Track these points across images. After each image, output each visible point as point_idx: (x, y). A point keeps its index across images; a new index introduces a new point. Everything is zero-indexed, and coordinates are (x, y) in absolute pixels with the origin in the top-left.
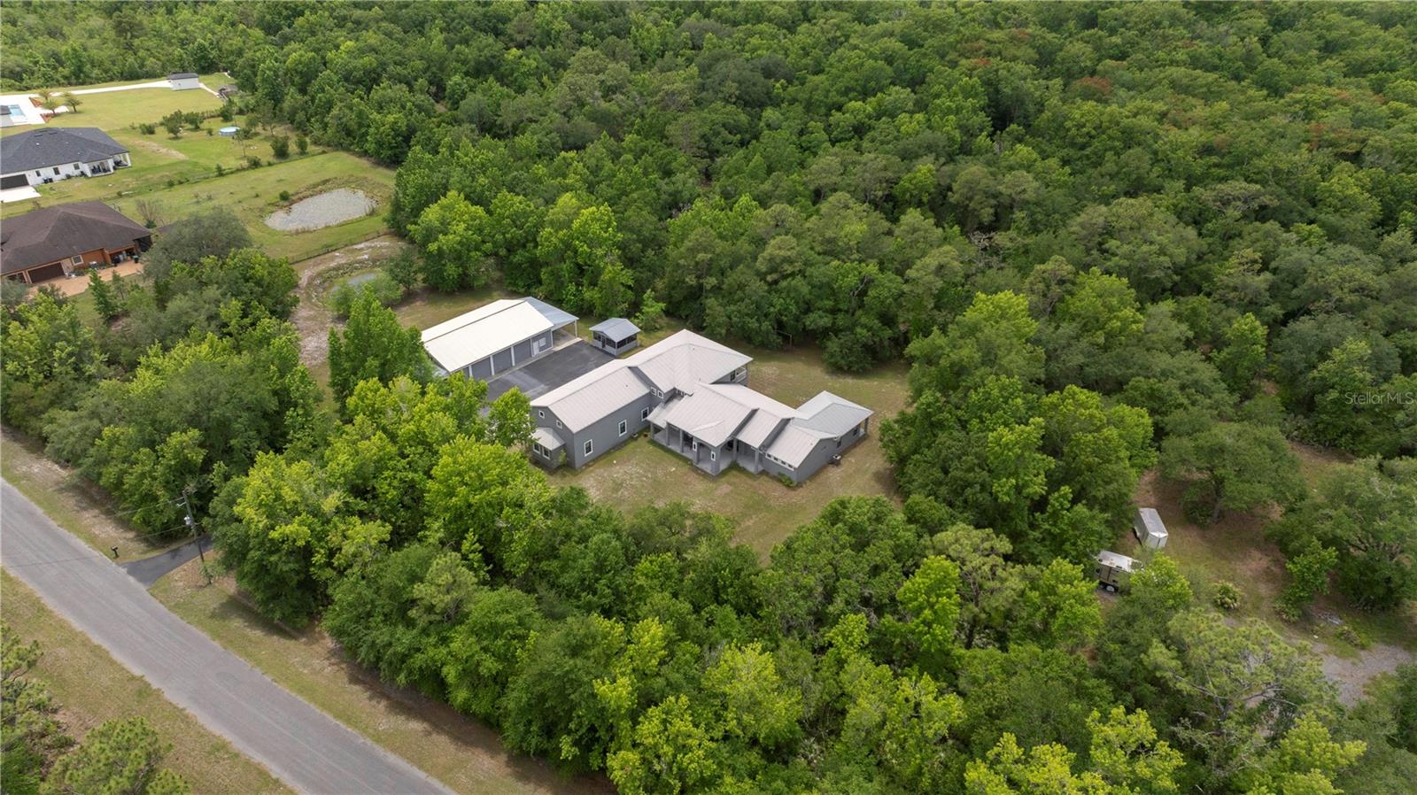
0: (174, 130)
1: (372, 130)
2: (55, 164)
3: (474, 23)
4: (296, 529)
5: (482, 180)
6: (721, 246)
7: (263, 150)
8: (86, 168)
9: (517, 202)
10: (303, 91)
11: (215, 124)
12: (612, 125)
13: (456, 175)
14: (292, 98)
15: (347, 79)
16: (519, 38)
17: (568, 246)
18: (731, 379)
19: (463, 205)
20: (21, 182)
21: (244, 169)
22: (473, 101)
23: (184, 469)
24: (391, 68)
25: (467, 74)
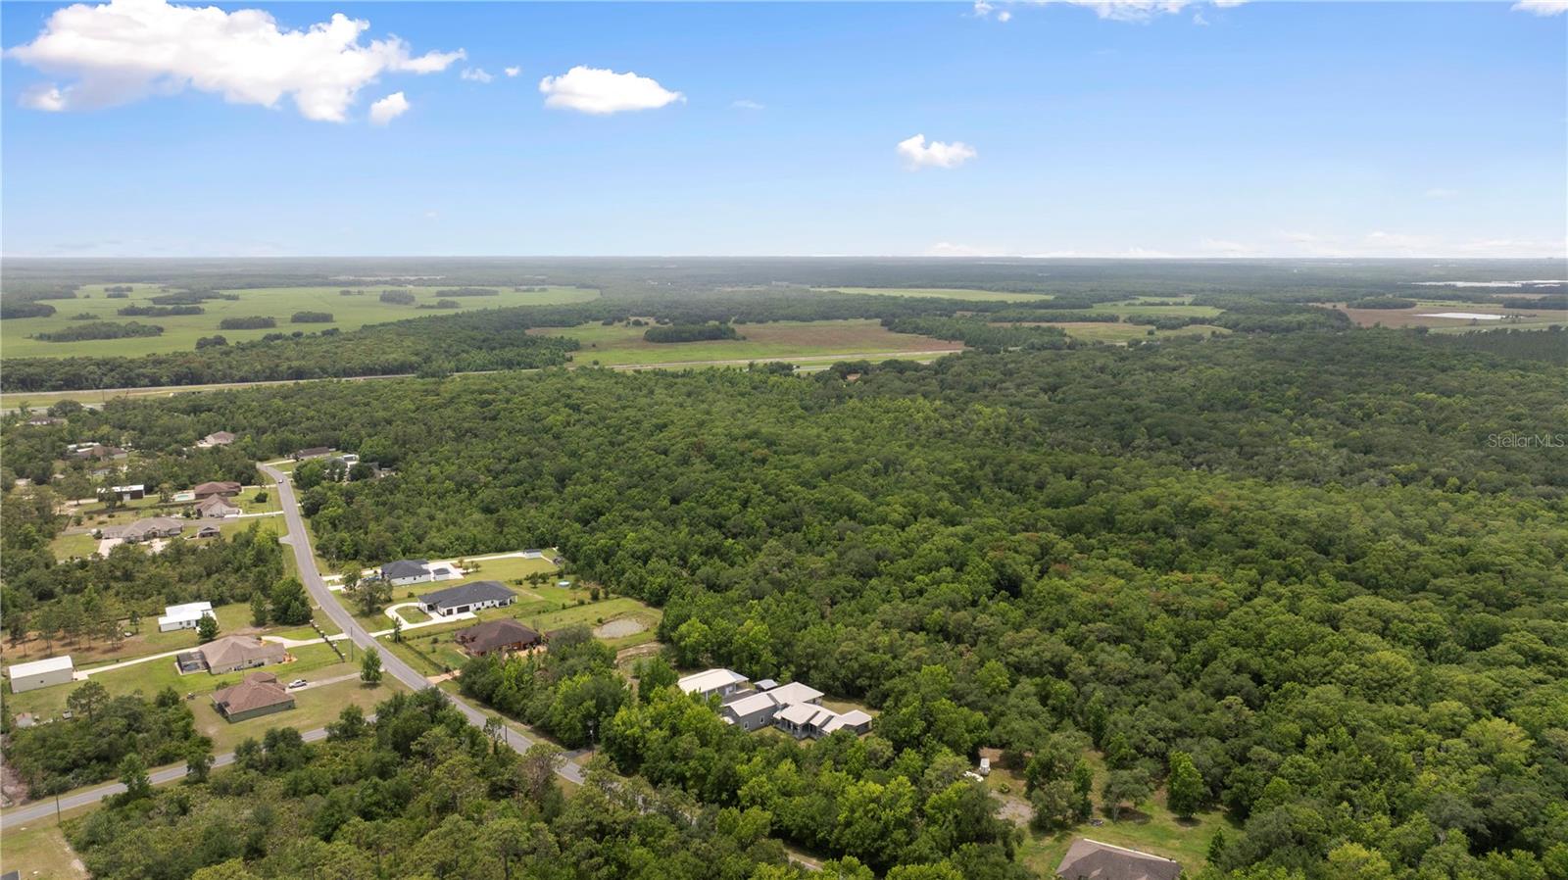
0: (534, 583)
1: (648, 586)
2: (482, 601)
3: (707, 521)
4: (636, 730)
5: (708, 613)
6: (818, 645)
7: (586, 596)
8: (497, 603)
9: (724, 624)
10: (606, 562)
11: (554, 579)
12: (781, 586)
13: (695, 611)
14: (600, 567)
15: (632, 556)
16: (734, 531)
17: (747, 645)
18: (814, 701)
19: (698, 625)
20: (467, 609)
21: (575, 606)
22: (705, 571)
23: (588, 716)
24: (659, 551)
25: (701, 554)
